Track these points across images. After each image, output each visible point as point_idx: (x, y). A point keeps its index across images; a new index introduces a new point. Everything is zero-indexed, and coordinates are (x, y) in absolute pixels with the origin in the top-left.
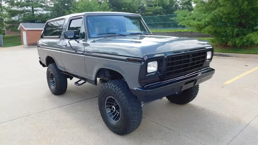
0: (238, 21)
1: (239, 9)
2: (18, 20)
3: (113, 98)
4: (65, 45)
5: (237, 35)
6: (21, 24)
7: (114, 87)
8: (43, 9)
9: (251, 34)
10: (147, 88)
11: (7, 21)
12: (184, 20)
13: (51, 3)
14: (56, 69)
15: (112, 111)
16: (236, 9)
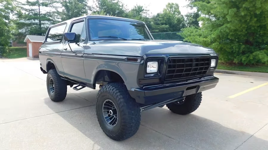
0: (245, 38)
1: (246, 26)
2: (25, 33)
3: (111, 101)
4: (66, 49)
5: (244, 53)
6: (27, 36)
7: (112, 89)
8: (50, 23)
9: (258, 52)
10: (146, 89)
11: (14, 33)
12: (190, 36)
13: (58, 17)
14: (56, 75)
15: (109, 116)
16: (244, 26)
